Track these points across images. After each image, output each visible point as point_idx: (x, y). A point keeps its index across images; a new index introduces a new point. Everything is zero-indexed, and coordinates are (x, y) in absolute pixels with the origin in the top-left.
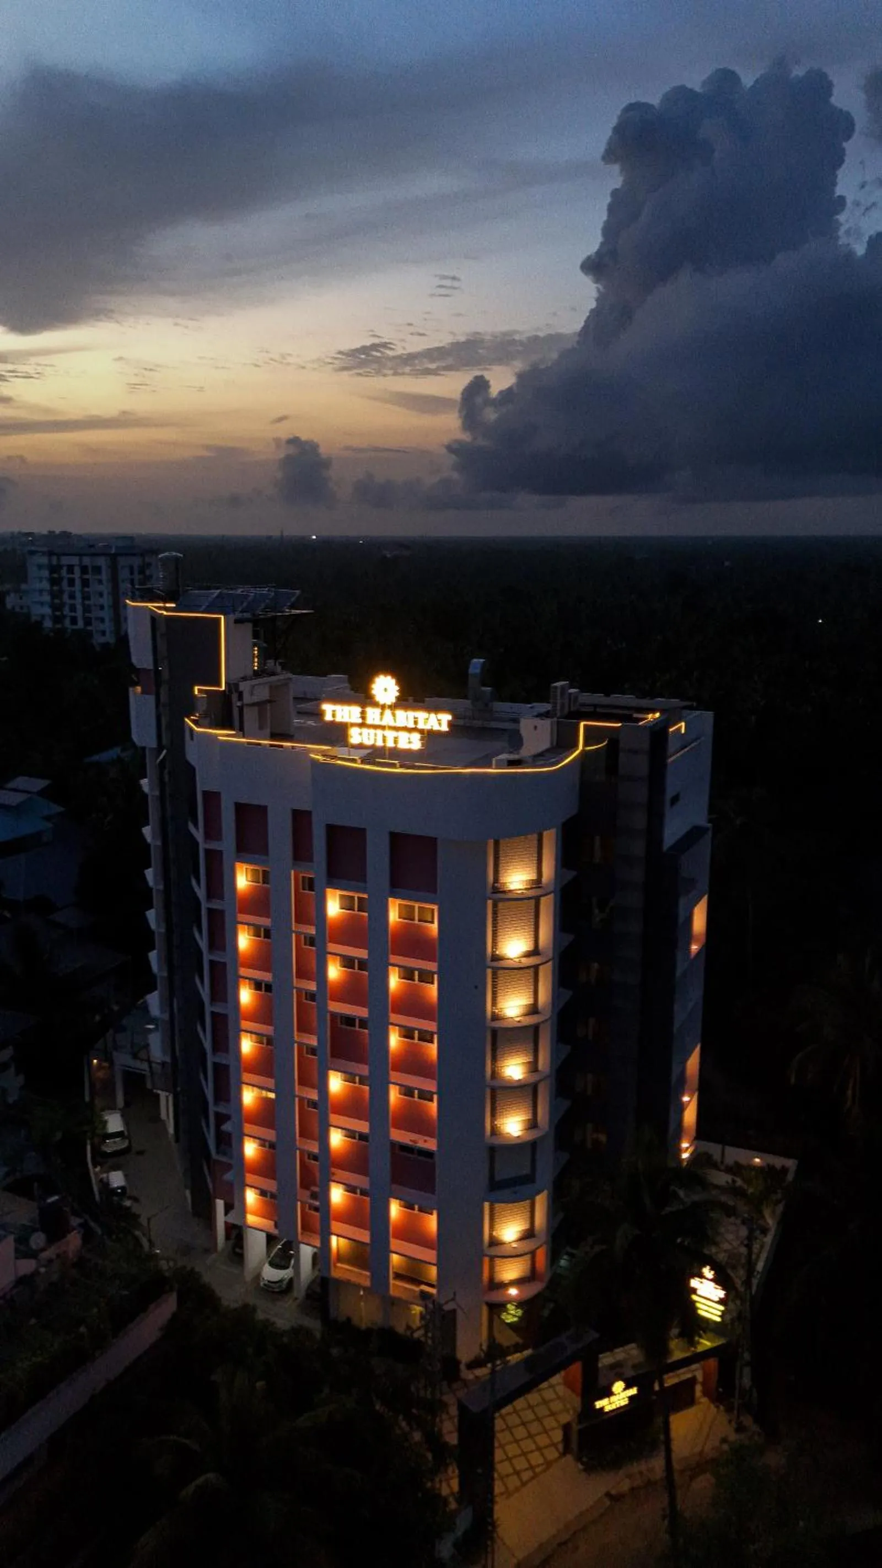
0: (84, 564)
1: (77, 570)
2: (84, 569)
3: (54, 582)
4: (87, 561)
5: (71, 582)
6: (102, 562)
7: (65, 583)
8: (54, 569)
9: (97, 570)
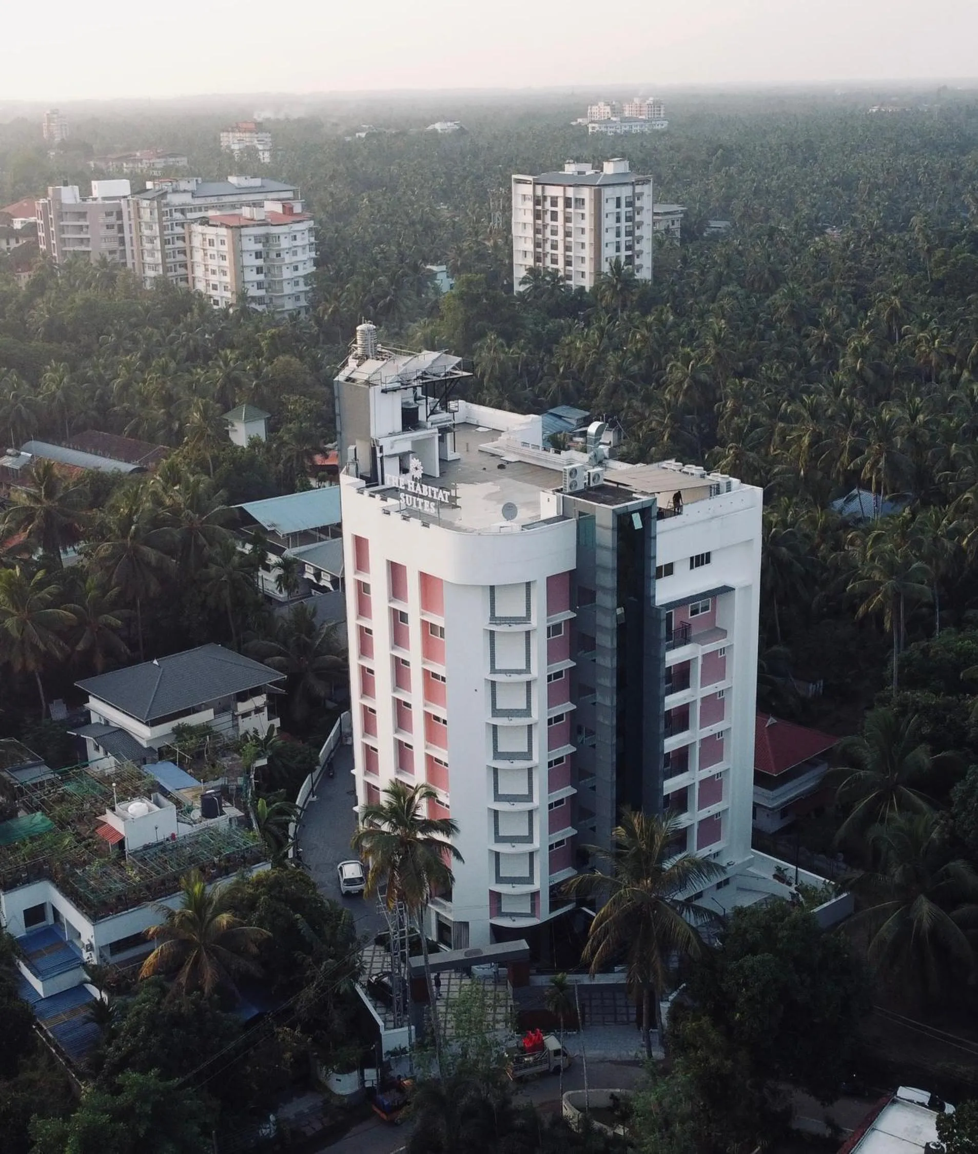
0: (568, 196)
1: (561, 202)
2: (568, 202)
3: (537, 215)
4: (571, 192)
5: (554, 216)
6: (586, 193)
7: (548, 216)
8: (537, 201)
9: (580, 202)
